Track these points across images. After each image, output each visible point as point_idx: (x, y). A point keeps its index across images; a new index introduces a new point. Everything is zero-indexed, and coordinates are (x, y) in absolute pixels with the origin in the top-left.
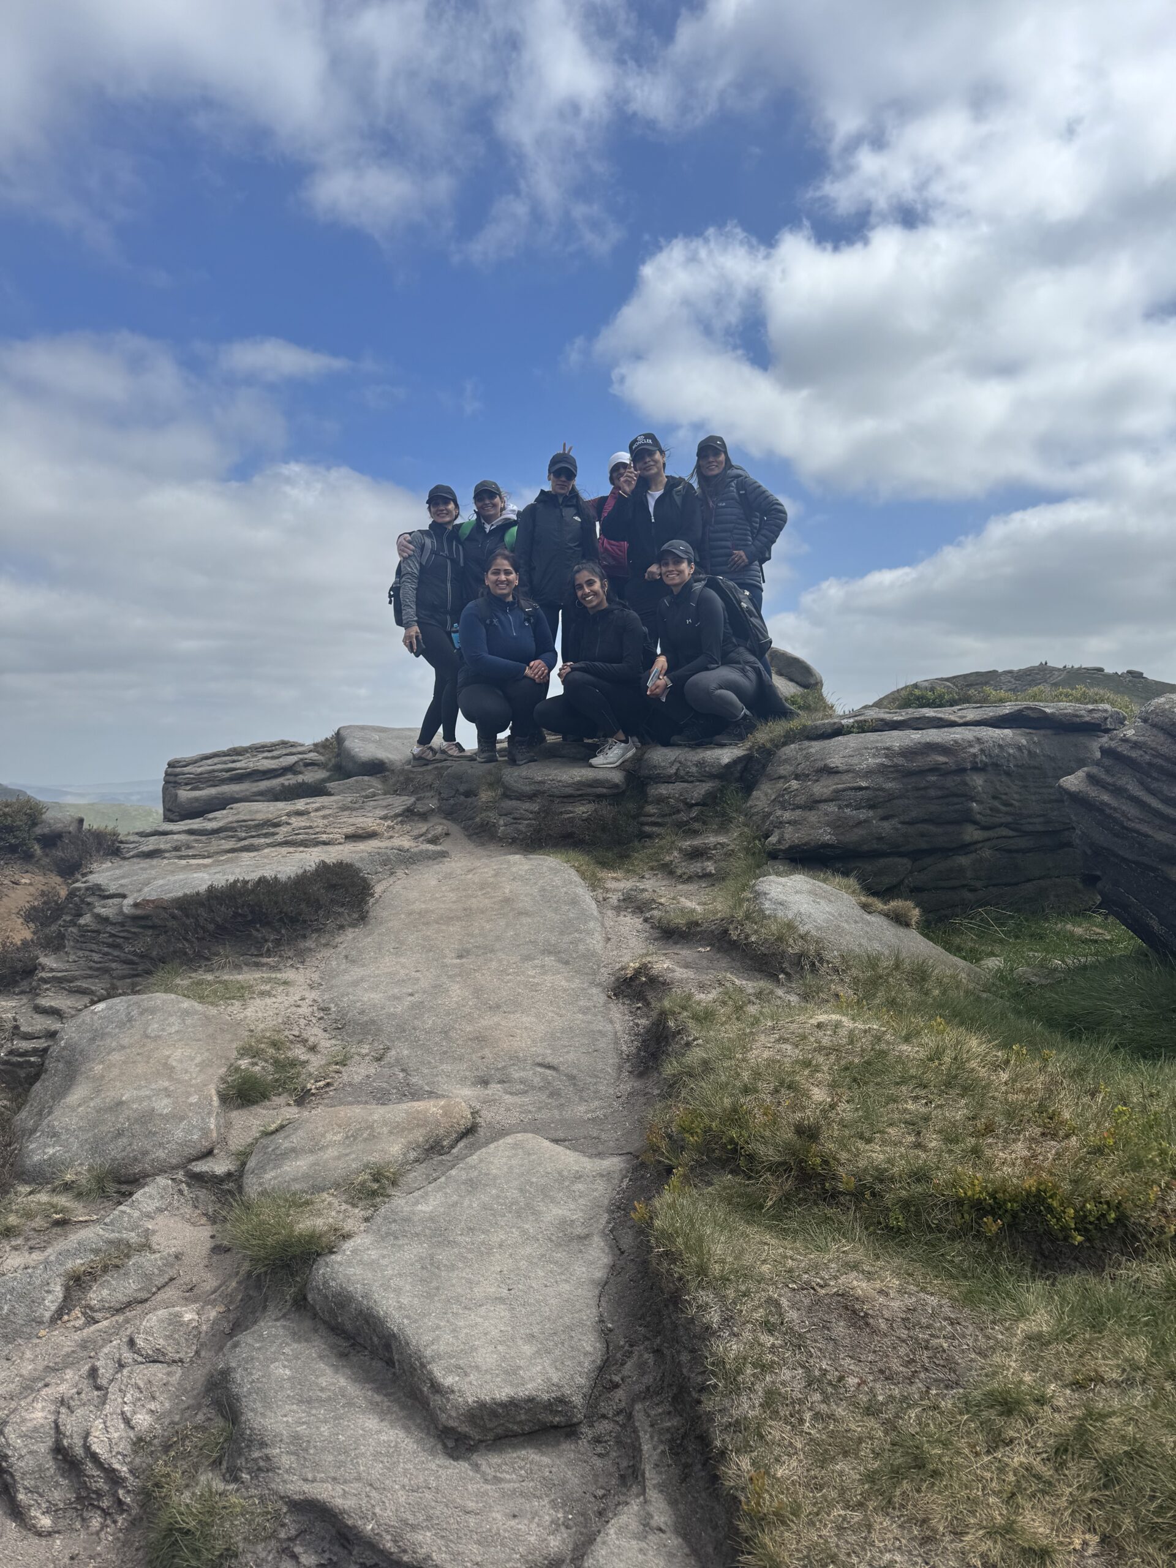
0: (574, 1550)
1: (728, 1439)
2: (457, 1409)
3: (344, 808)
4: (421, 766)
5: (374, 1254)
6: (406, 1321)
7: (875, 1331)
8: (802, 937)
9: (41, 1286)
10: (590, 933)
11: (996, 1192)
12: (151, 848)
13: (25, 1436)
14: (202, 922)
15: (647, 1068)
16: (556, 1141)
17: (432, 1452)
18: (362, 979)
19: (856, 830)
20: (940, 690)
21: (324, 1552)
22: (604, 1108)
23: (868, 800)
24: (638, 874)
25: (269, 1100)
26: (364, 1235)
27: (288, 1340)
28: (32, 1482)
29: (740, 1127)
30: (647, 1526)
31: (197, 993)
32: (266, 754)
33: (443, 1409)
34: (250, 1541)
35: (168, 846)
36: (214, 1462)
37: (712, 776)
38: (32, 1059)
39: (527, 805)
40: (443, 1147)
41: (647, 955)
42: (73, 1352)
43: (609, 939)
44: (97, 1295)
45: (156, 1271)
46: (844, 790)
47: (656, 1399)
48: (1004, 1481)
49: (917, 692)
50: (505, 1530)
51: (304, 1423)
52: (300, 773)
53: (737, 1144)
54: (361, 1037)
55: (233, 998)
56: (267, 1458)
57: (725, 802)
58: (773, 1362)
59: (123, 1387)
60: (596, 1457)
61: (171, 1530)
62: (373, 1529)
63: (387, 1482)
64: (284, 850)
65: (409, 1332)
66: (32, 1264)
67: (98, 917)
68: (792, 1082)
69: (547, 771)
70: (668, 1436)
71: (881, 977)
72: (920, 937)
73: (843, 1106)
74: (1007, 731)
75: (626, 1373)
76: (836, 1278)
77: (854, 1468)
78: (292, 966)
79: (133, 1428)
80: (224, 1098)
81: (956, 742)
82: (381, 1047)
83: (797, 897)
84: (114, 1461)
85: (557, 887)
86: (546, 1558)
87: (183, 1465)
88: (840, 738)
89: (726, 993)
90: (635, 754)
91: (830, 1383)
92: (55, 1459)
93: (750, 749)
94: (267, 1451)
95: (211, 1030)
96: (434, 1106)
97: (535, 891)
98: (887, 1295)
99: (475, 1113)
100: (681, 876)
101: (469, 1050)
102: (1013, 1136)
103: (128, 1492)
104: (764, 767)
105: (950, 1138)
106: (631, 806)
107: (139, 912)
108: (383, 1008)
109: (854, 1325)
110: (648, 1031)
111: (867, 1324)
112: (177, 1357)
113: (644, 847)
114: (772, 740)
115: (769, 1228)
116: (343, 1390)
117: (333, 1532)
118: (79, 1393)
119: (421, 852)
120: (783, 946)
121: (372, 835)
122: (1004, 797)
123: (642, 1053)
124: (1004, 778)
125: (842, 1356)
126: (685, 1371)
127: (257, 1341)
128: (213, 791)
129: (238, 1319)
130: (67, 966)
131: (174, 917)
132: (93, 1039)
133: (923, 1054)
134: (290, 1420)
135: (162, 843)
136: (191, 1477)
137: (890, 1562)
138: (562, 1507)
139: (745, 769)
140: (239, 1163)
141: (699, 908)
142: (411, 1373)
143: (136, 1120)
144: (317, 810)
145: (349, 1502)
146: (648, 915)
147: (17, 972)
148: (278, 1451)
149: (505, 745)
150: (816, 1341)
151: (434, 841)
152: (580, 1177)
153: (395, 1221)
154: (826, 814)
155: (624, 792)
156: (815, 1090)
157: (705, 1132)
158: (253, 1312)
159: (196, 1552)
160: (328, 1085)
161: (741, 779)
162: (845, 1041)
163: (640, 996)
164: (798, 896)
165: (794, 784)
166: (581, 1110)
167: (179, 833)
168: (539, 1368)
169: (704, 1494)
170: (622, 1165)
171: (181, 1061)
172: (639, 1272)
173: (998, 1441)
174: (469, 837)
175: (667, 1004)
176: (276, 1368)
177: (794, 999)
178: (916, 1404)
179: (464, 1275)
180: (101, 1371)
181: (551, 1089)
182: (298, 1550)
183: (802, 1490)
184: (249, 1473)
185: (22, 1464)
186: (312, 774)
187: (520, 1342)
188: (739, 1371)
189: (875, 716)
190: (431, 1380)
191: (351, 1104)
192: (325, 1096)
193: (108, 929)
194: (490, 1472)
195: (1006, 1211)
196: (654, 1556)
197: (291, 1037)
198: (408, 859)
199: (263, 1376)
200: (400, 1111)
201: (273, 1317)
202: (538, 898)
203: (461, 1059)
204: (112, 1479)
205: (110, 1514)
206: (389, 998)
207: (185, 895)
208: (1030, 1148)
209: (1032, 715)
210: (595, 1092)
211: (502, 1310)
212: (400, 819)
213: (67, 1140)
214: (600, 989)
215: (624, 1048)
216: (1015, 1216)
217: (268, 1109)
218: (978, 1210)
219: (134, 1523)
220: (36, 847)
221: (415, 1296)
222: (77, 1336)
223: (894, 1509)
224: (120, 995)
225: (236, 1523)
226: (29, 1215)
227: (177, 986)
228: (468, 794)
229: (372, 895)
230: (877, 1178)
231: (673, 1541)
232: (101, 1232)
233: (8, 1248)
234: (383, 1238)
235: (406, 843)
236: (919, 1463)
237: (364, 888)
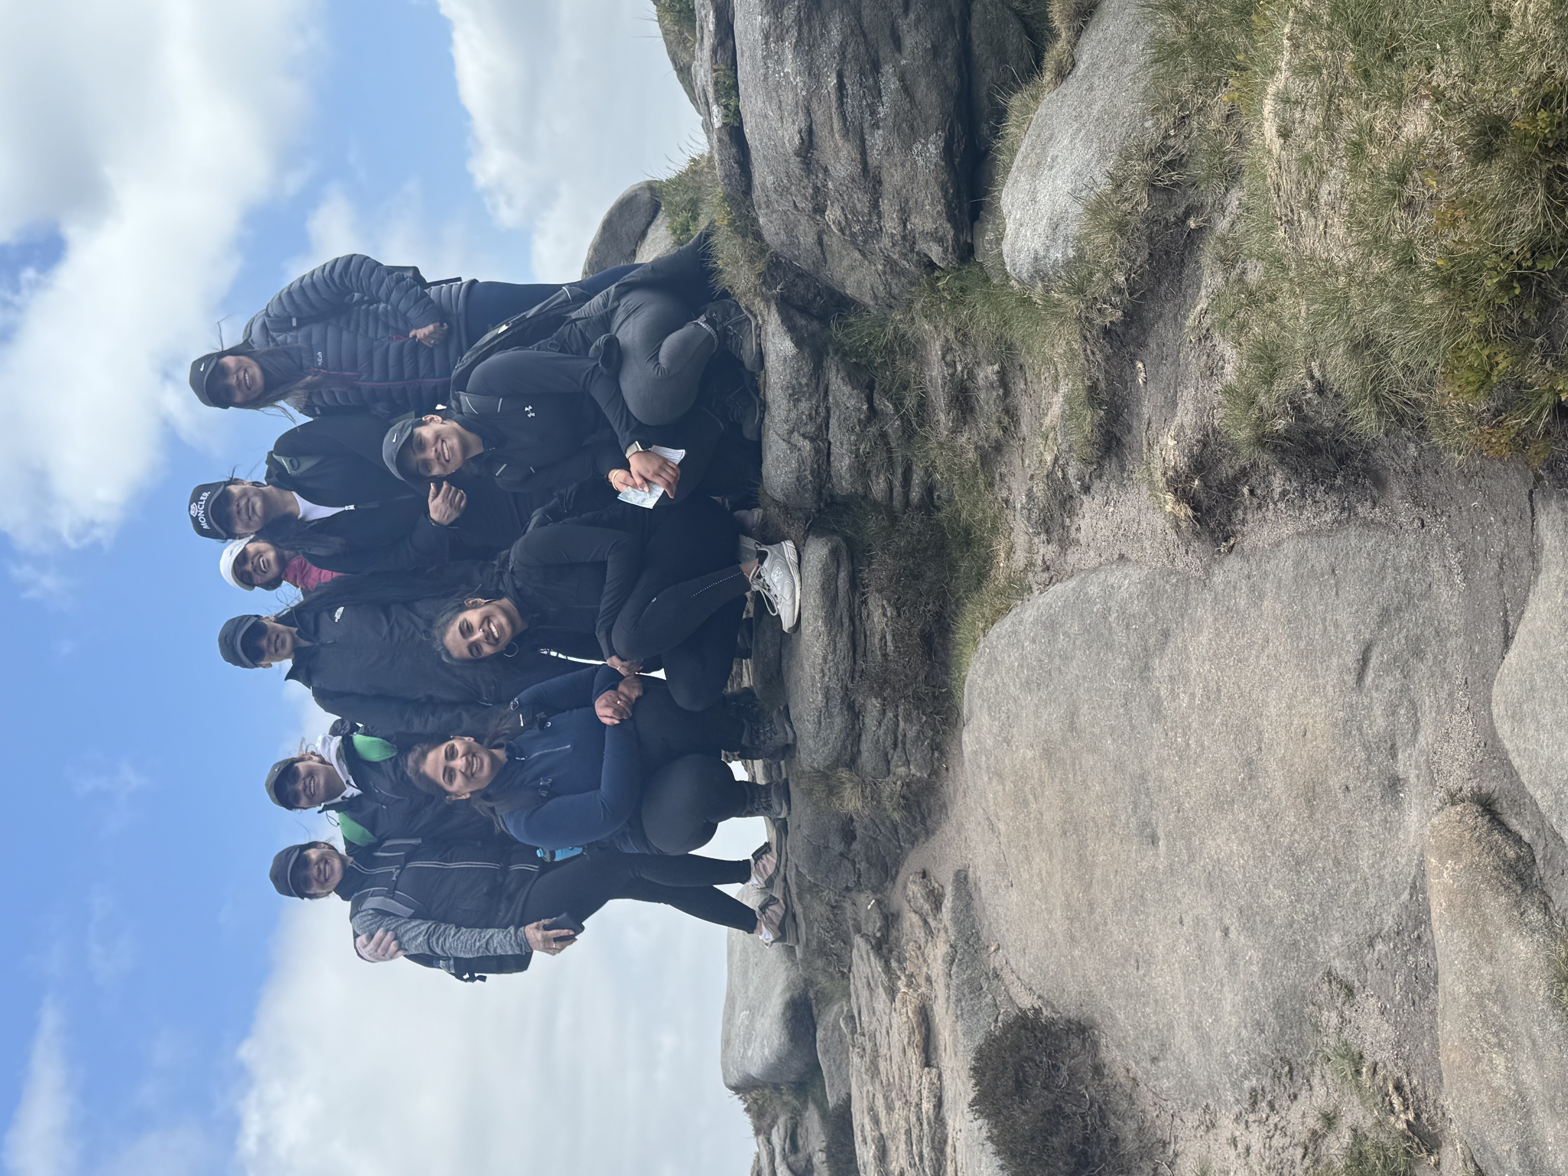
3: (874, 1070)
4: (797, 926)
8: (1118, 187)
10: (1109, 592)
15: (1367, 471)
16: (1507, 640)
18: (1197, 1027)
19: (919, 96)
22: (1443, 552)
23: (862, 73)
24: (1001, 510)
29: (1479, 270)
37: (818, 372)
39: (870, 720)
40: (1519, 858)
41: (1151, 484)
43: (1122, 557)
46: (843, 118)
52: (809, 1160)
53: (1512, 275)
54: (1307, 1027)
57: (866, 347)
68: (1392, 177)
69: (806, 683)
71: (1195, 38)
73: (1439, 79)
78: (1171, 1165)
82: (1325, 987)
83: (1043, 198)
85: (1023, 657)
88: (747, 131)
89: (1224, 324)
93: (767, 300)
96: (1440, 875)
97: (1029, 700)
99: (1453, 799)
100: (1005, 430)
101: (1333, 815)
104: (801, 275)
106: (873, 524)
108: (1252, 986)
110: (1295, 472)
113: (950, 501)
114: (751, 260)
119: (956, 921)
120: (1135, 221)
121: (924, 1016)
123: (1339, 482)
139: (804, 311)
141: (1064, 388)
144: (876, 1121)
146: (1076, 485)
149: (758, 764)
151: (936, 899)
154: (889, 151)
155: (847, 540)
156: (1408, 131)
157: (1488, 340)
160: (1398, 1088)
161: (824, 319)
162: (1314, 85)
163: (1228, 491)
164: (1040, 197)
165: (833, 214)
166: (1448, 596)
170: (1554, 507)
174: (929, 833)
175: (1243, 434)
177: (1235, 198)
181: (1406, 655)
186: (812, 1138)
189: (707, 65)
191: (1435, 1043)
192: (1420, 1093)
197: (1307, 1162)
198: (970, 945)
202: (1043, 694)
203: (1348, 832)
206: (1233, 974)
210: (1413, 570)
212: (894, 964)
214: (1216, 569)
215: (1328, 517)
228: (849, 836)
229: (1038, 1012)
235: (939, 951)
237: (1024, 1027)
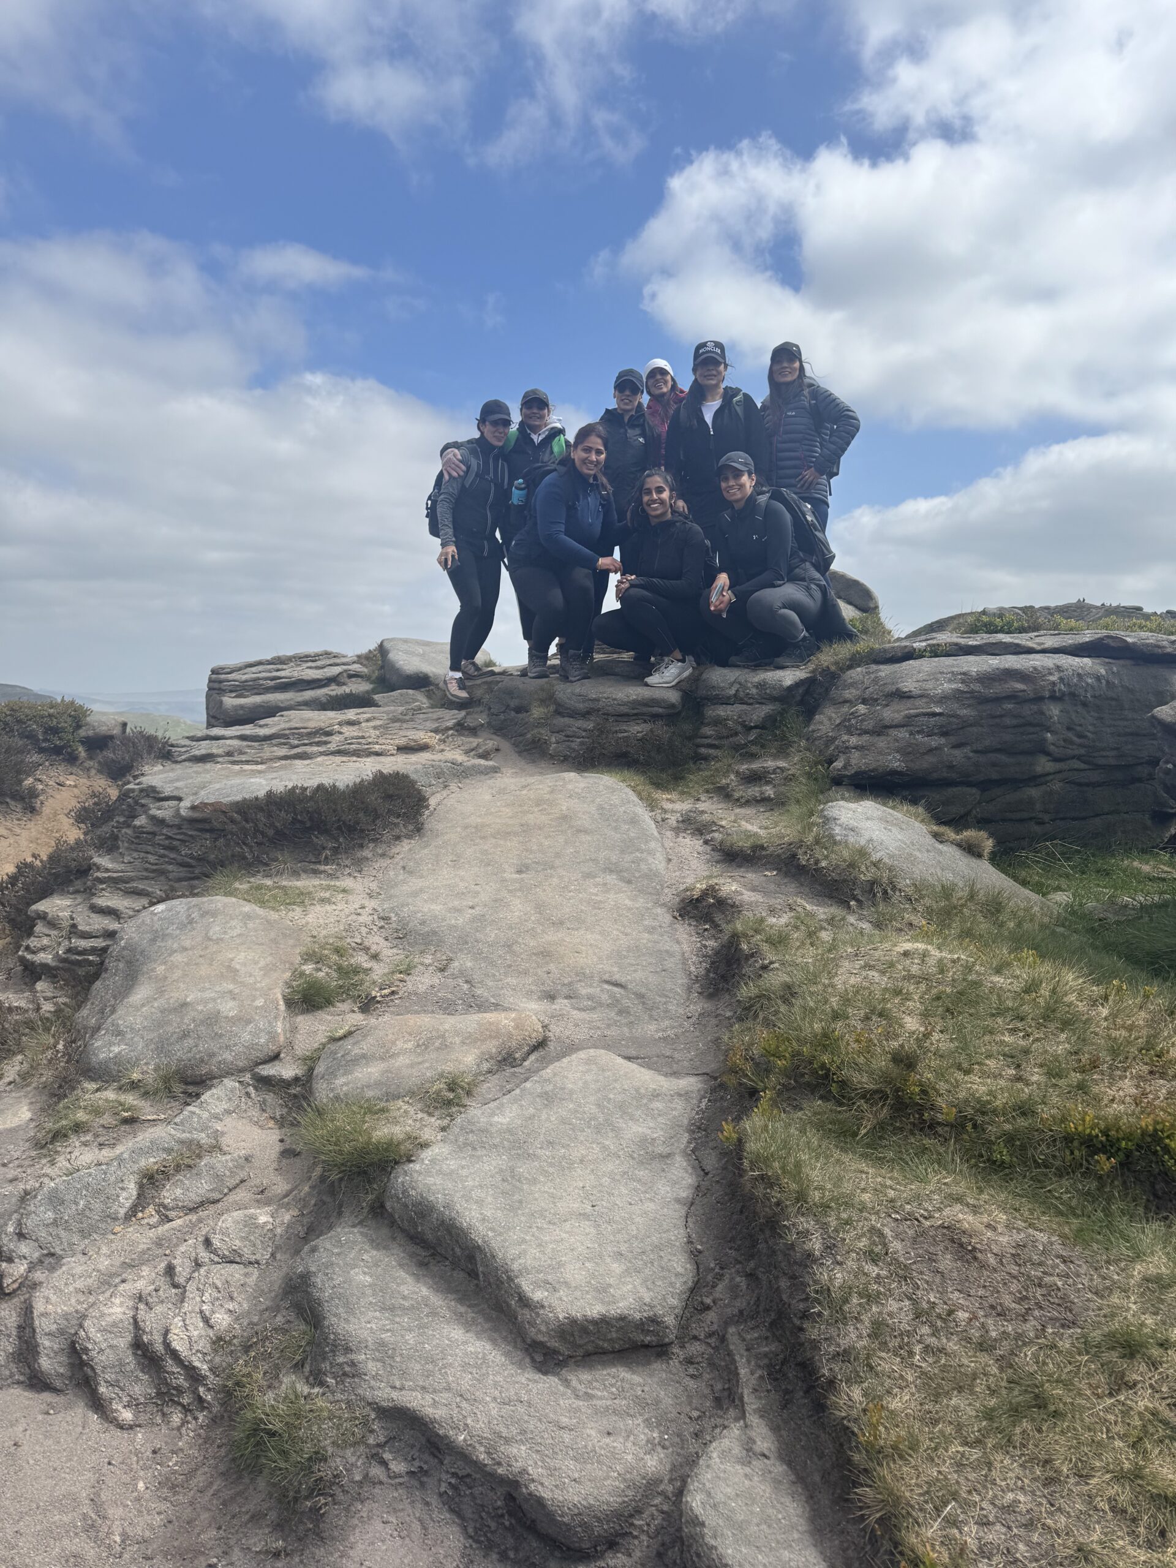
0: (671, 1471)
1: (837, 1369)
2: (547, 1324)
3: (395, 720)
5: (453, 1164)
6: (490, 1234)
7: (983, 1266)
8: (875, 864)
9: (116, 1183)
10: (652, 853)
11: (1109, 1130)
12: (203, 752)
13: (105, 1330)
14: (261, 826)
15: (717, 990)
16: (629, 1058)
17: (520, 1365)
18: (421, 890)
19: (926, 757)
20: (1009, 617)
21: (414, 1459)
22: (674, 1027)
23: (941, 726)
24: (693, 797)
25: (333, 1006)
26: (441, 1144)
27: (366, 1247)
28: (113, 1376)
29: (833, 1053)
30: (750, 1452)
31: (256, 896)
32: (310, 664)
33: (532, 1324)
34: (338, 1446)
35: (220, 751)
36: (296, 1365)
37: (773, 699)
38: (91, 958)
39: (580, 723)
40: (515, 1059)
41: (710, 877)
42: (149, 1249)
43: (670, 860)
44: (170, 1194)
45: (228, 1173)
46: (917, 716)
47: (753, 1323)
48: (1129, 1424)
49: (985, 618)
50: (601, 1448)
51: (388, 1330)
52: (344, 684)
53: (829, 1070)
54: (423, 947)
55: (294, 904)
56: (353, 1364)
57: (785, 725)
58: (879, 1293)
59: (201, 1287)
60: (688, 1378)
61: (255, 1430)
62: (465, 1440)
63: (477, 1394)
64: (338, 759)
65: (494, 1244)
66: (104, 1161)
67: (153, 819)
68: (883, 1009)
69: (601, 689)
70: (766, 1361)
71: (955, 908)
72: (992, 869)
73: (936, 1036)
74: (1086, 660)
75: (717, 1295)
76: (940, 1210)
77: (970, 1404)
78: (349, 874)
79: (212, 1327)
80: (290, 1003)
81: (1035, 669)
82: (444, 958)
83: (869, 824)
84: (194, 1358)
85: (616, 806)
86: (644, 1478)
87: (264, 1366)
88: (911, 662)
89: (798, 918)
90: (691, 674)
91: (939, 1316)
92: (135, 1354)
93: (813, 671)
94: (353, 1356)
95: (273, 935)
96: (506, 1018)
97: (593, 809)
98: (995, 1229)
99: (545, 1027)
100: (738, 800)
101: (534, 965)
102: (1119, 1073)
103: (209, 1390)
104: (827, 690)
105: (1054, 1072)
106: (687, 727)
107: (196, 815)
108: (444, 920)
109: (961, 1259)
110: (717, 953)
111: (975, 1258)
112: (253, 1258)
113: (699, 770)
114: (836, 663)
115: (865, 1156)
116: (425, 1299)
117: (423, 1440)
118: (156, 1290)
119: (473, 766)
120: (855, 873)
121: (424, 748)
122: (1078, 728)
123: (711, 975)
124: (1080, 709)
125: (950, 1289)
126: (784, 1297)
127: (337, 1247)
128: (257, 699)
129: (312, 1223)
130: (122, 867)
131: (233, 821)
132: (153, 940)
133: (1017, 986)
134: (374, 1326)
135: (215, 748)
136: (273, 1377)
137: (1014, 1501)
138: (657, 1427)
139: (807, 692)
140: (306, 1068)
141: (762, 832)
142: (498, 1286)
143: (202, 1022)
144: (368, 720)
145: (439, 1412)
146: (708, 837)
147: (70, 872)
148: (363, 1357)
150: (922, 1273)
151: (485, 756)
152: (658, 1095)
153: (472, 1131)
154: (896, 741)
155: (679, 713)
156: (908, 1019)
157: (793, 1056)
158: (327, 1217)
159: (284, 1453)
160: (393, 993)
161: (801, 702)
162: (933, 970)
163: (707, 918)
164: (870, 822)
165: (862, 708)
166: (651, 1029)
167: (231, 738)
168: (630, 1287)
169: (807, 1422)
170: (700, 1086)
171: (244, 964)
172: (726, 1194)
173: (1120, 1383)
174: (520, 753)
175: (739, 926)
176: (357, 1274)
177: (867, 926)
178: (1031, 1342)
179: (546, 1189)
180: (178, 1269)
181: (619, 1006)
182: (387, 1456)
183: (917, 1424)
184: (334, 1378)
185: (103, 1358)
186: (356, 686)
187: (608, 1260)
188: (846, 1301)
189: (949, 640)
190: (519, 1294)
191: (417, 1012)
192: (391, 1004)
193: (165, 831)
194: (582, 1388)
195: (1119, 1149)
196: (760, 1482)
197: (353, 945)
198: (461, 773)
199: (345, 1282)
200: (471, 1021)
201: (350, 1223)
202: (596, 816)
203: (526, 973)
204: (192, 1377)
205: (190, 1411)
206: (450, 910)
207: (245, 800)
208: (1137, 1086)
209: (1112, 644)
210: (665, 1012)
211: (587, 1227)
212: (451, 732)
213: (132, 1039)
214: (665, 909)
215: (693, 969)
216: (1128, 1154)
217: (332, 1015)
218: (1088, 1147)
219: (214, 1421)
220: (81, 749)
221: (497, 1209)
222: (152, 1233)
223: (1015, 1447)
224: (179, 897)
225: (324, 1426)
226: (97, 1112)
227: (236, 889)
228: (519, 710)
229: (427, 807)
230: (978, 1110)
231: (780, 1469)
232: (173, 1132)
233: (77, 1144)
234: (460, 1149)
235: (458, 756)
236: (1040, 1402)
237: (420, 800)
